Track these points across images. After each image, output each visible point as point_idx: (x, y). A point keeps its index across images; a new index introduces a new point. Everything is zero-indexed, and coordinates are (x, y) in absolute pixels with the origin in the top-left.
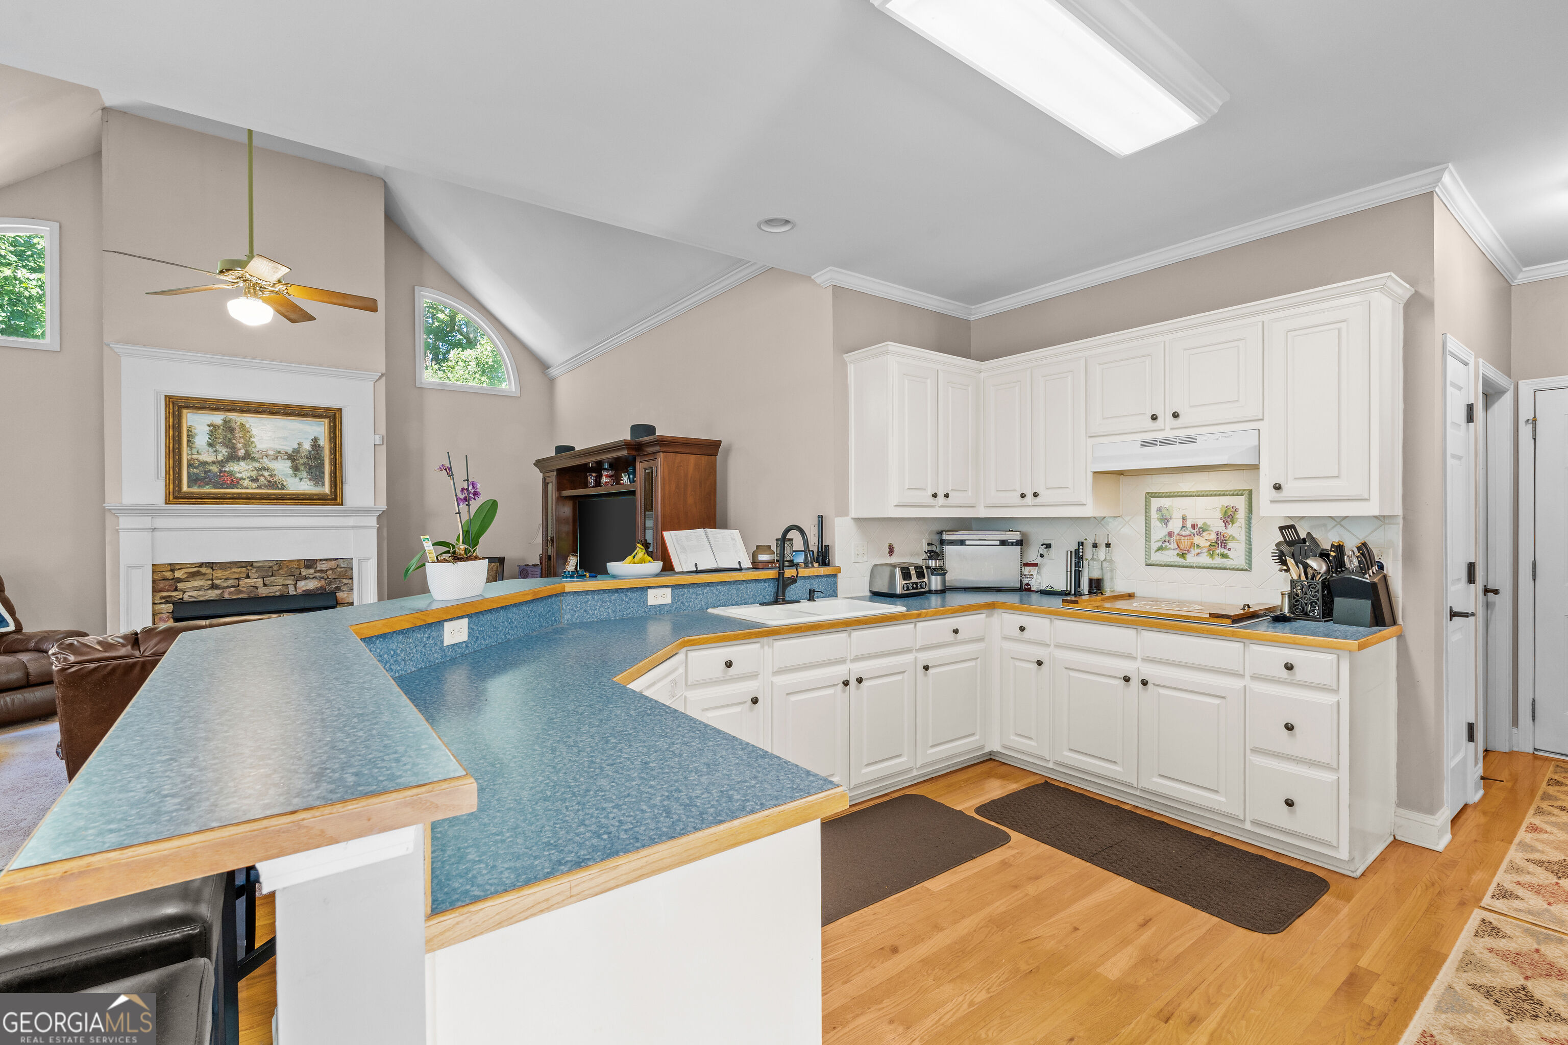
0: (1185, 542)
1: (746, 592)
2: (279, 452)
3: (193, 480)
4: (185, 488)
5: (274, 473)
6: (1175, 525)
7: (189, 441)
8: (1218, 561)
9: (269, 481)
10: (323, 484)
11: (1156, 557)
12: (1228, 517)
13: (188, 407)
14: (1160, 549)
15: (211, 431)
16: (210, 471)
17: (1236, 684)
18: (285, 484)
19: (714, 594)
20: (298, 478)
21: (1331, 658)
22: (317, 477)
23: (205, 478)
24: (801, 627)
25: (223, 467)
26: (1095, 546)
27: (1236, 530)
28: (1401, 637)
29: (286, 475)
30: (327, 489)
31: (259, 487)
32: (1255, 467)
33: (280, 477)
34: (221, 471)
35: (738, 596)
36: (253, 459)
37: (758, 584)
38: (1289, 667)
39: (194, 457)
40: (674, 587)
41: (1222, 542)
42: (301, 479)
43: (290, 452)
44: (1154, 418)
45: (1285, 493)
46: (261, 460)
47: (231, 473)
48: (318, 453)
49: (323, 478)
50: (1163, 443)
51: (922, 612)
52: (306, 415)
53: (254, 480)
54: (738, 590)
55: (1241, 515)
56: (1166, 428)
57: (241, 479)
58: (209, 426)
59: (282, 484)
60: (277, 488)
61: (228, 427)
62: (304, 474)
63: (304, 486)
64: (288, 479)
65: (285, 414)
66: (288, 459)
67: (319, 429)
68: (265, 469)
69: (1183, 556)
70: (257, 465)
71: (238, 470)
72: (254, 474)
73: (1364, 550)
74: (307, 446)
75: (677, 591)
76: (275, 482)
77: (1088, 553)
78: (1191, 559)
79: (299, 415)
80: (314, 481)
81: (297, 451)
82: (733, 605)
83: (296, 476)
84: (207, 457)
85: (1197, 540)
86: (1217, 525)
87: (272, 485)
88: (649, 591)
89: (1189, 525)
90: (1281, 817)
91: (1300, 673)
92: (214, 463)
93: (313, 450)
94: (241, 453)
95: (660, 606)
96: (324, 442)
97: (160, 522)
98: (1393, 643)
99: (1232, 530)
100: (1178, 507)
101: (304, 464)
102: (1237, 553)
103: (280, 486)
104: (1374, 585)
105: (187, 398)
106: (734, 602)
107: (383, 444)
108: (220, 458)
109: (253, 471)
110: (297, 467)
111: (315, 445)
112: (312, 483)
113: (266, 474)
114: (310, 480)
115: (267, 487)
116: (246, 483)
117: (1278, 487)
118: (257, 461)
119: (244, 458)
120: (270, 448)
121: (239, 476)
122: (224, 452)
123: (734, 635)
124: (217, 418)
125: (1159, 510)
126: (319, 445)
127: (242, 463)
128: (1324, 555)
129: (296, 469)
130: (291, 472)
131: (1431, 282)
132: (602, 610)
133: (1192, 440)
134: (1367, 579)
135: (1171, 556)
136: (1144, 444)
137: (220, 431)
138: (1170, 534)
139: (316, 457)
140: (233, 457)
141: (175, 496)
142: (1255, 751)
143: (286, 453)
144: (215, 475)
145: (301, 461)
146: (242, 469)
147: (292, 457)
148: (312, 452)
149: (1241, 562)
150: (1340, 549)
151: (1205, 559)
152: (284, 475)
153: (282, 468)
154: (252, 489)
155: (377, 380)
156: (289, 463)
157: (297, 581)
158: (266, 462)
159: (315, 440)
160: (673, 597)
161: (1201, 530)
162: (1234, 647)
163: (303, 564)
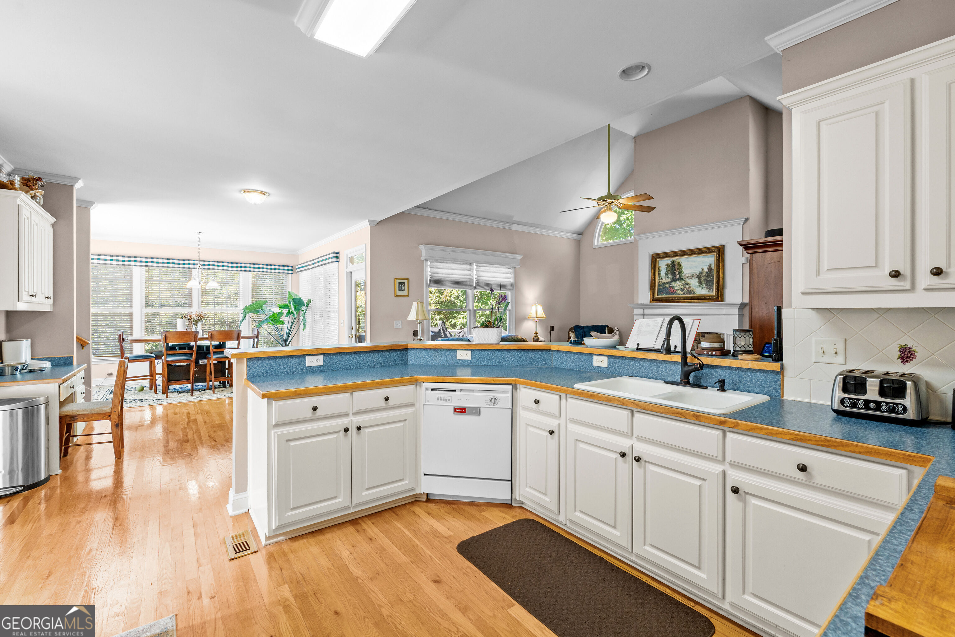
1: (666, 370)
2: (693, 275)
3: (660, 292)
4: (656, 296)
5: (690, 286)
7: (659, 274)
9: (688, 290)
10: (713, 290)
13: (659, 258)
15: (667, 268)
16: (666, 287)
18: (695, 291)
19: (638, 366)
20: (701, 288)
22: (710, 287)
23: (664, 290)
24: (582, 393)
25: (670, 284)
29: (696, 287)
30: (714, 293)
31: (684, 294)
33: (693, 288)
34: (669, 287)
35: (658, 372)
36: (682, 279)
37: (677, 366)
39: (660, 281)
40: (609, 356)
42: (702, 288)
43: (698, 274)
46: (685, 280)
47: (673, 287)
48: (711, 273)
49: (713, 287)
51: (728, 421)
52: (705, 253)
53: (682, 290)
54: (658, 367)
57: (678, 290)
58: (666, 265)
59: (694, 292)
60: (691, 294)
61: (673, 265)
62: (704, 285)
63: (702, 291)
64: (696, 289)
65: (695, 254)
66: (697, 278)
67: (710, 260)
68: (687, 284)
70: (683, 282)
71: (676, 286)
72: (682, 287)
74: (706, 270)
75: (611, 360)
76: (691, 290)
79: (702, 253)
80: (708, 289)
81: (701, 273)
82: (653, 378)
83: (700, 287)
84: (665, 281)
87: (690, 292)
88: (594, 356)
92: (667, 283)
93: (709, 271)
94: (678, 277)
95: (601, 367)
96: (714, 267)
97: (647, 311)
101: (704, 280)
103: (693, 293)
105: (659, 254)
106: (654, 377)
107: (747, 263)
108: (669, 280)
109: (682, 285)
110: (700, 281)
111: (710, 269)
112: (708, 290)
113: (687, 286)
114: (707, 288)
115: (687, 293)
116: (679, 292)
118: (684, 280)
119: (679, 279)
120: (689, 273)
121: (676, 288)
122: (671, 277)
123: (540, 385)
124: (668, 261)
126: (712, 268)
127: (678, 282)
129: (700, 282)
130: (698, 284)
132: (570, 363)
137: (670, 267)
139: (710, 275)
140: (674, 280)
141: (654, 300)
143: (696, 274)
144: (668, 289)
145: (703, 278)
146: (677, 285)
147: (698, 277)
148: (708, 273)
152: (695, 286)
153: (694, 282)
154: (680, 294)
155: (744, 224)
156: (697, 280)
157: (698, 343)
158: (688, 281)
159: (710, 265)
160: (609, 363)
163: (701, 335)
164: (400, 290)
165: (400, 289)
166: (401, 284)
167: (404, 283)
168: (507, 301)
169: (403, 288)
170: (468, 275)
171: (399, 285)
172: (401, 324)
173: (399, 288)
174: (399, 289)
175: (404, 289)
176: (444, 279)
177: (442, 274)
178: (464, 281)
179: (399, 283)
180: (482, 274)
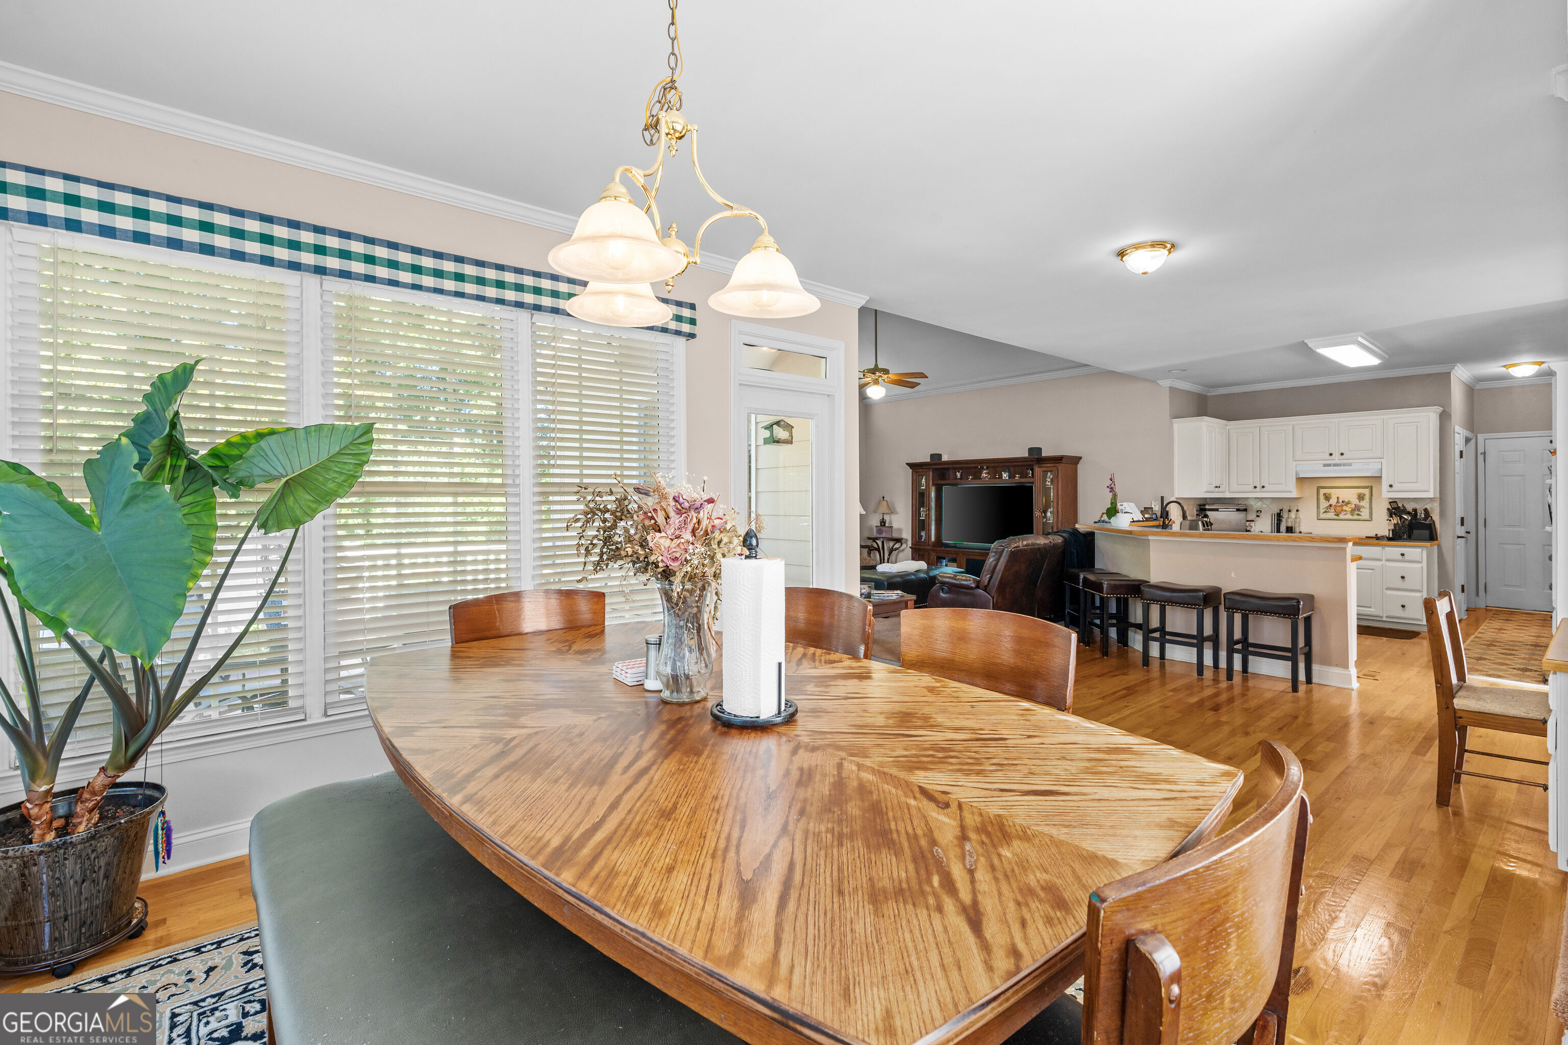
0: (1339, 509)
6: (1333, 501)
8: (1356, 517)
11: (1322, 516)
12: (1361, 497)
14: (1325, 512)
17: (1379, 563)
21: (1419, 550)
26: (1290, 511)
27: (1365, 503)
28: (1439, 546)
32: (1379, 478)
38: (1403, 555)
41: (1357, 508)
44: (1331, 454)
45: (1393, 489)
50: (1335, 465)
55: (1367, 497)
56: (1336, 459)
69: (1337, 515)
73: (1426, 510)
77: (1285, 515)
78: (1341, 516)
85: (1344, 508)
86: (1355, 501)
89: (1340, 501)
90: (1399, 613)
91: (1407, 557)
98: (1436, 548)
99: (1362, 503)
100: (1335, 493)
102: (1365, 513)
104: (1430, 524)
117: (1391, 486)
125: (1325, 494)
128: (1409, 513)
131: (1450, 404)
133: (1350, 465)
134: (1428, 522)
135: (1331, 515)
136: (1325, 465)
138: (1331, 505)
142: (1388, 589)
149: (1368, 517)
150: (1415, 510)
151: (1349, 516)
161: (1348, 503)
162: (1379, 549)
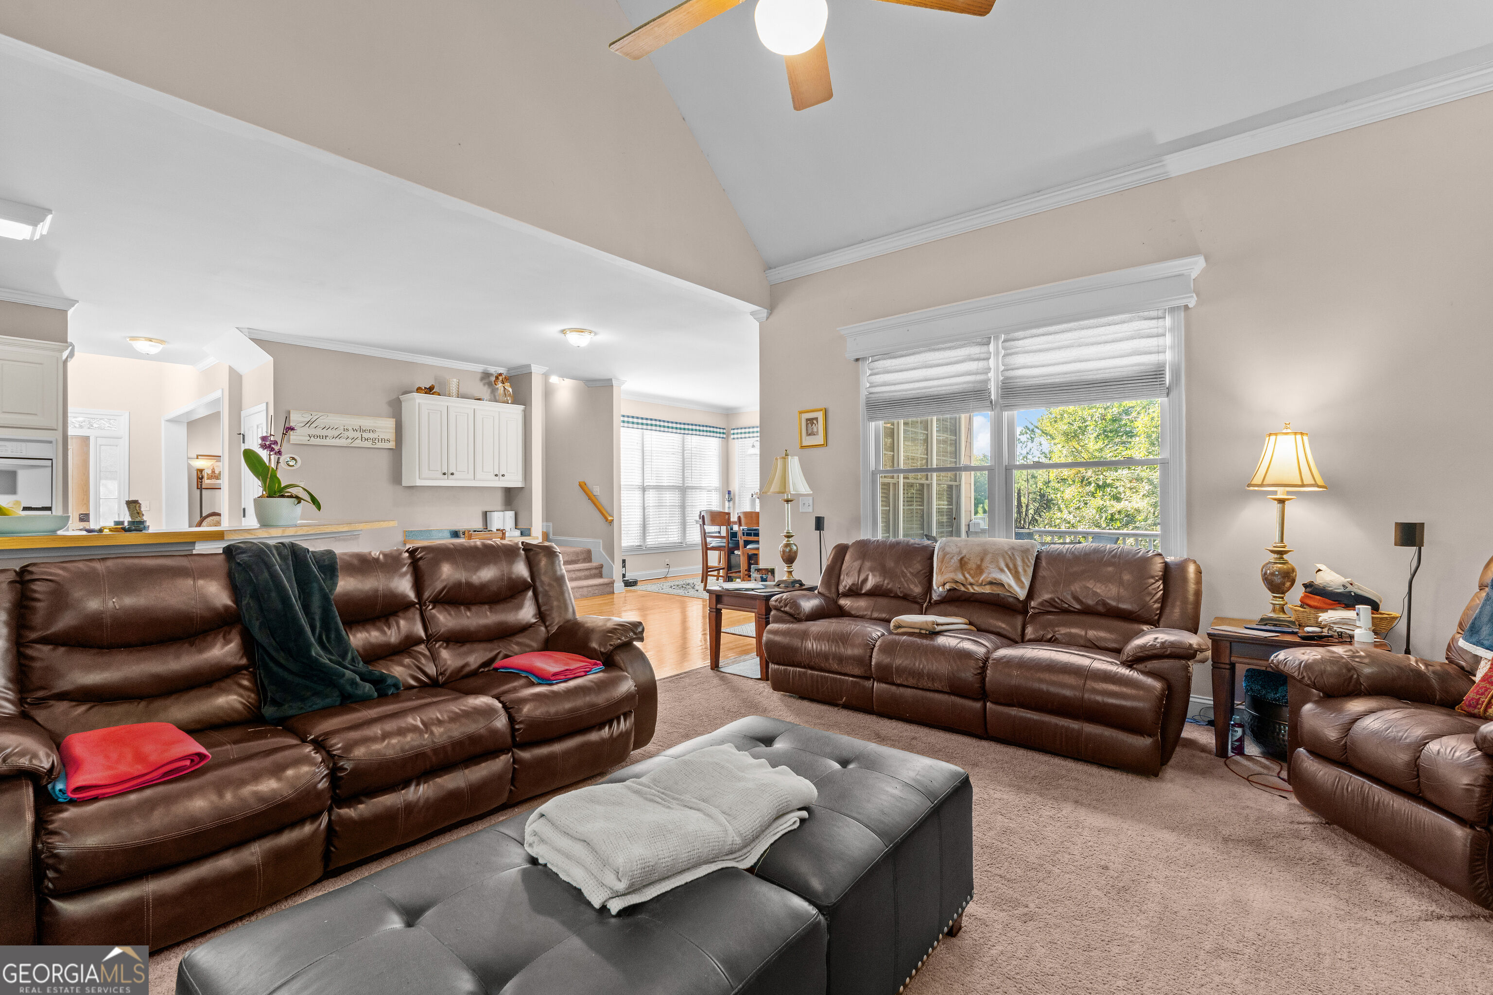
164: (810, 435)
165: (810, 432)
166: (811, 421)
167: (816, 419)
168: (1130, 440)
169: (815, 430)
170: (976, 374)
171: (807, 424)
172: (811, 503)
173: (807, 430)
174: (807, 433)
175: (817, 432)
176: (898, 395)
177: (895, 384)
178: (957, 391)
179: (807, 420)
180: (1019, 360)
